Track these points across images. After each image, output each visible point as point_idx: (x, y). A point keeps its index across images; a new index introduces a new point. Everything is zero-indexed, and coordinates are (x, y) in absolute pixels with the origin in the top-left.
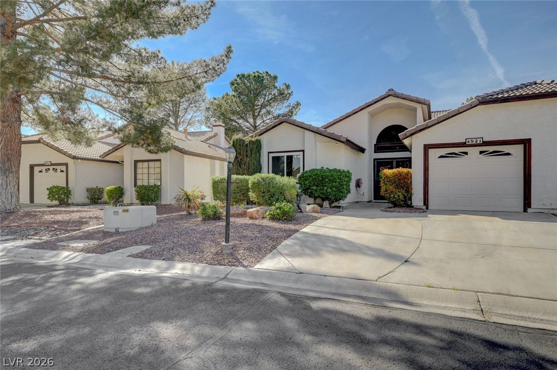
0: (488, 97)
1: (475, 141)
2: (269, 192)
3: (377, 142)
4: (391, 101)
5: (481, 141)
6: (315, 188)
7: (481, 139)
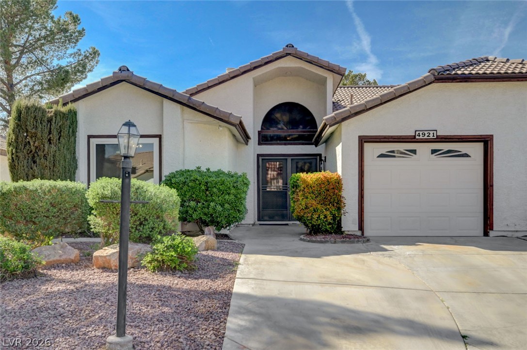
0: (444, 72)
1: (427, 135)
2: (136, 214)
3: (262, 129)
4: (288, 63)
5: (435, 135)
6: (193, 204)
7: (435, 132)
